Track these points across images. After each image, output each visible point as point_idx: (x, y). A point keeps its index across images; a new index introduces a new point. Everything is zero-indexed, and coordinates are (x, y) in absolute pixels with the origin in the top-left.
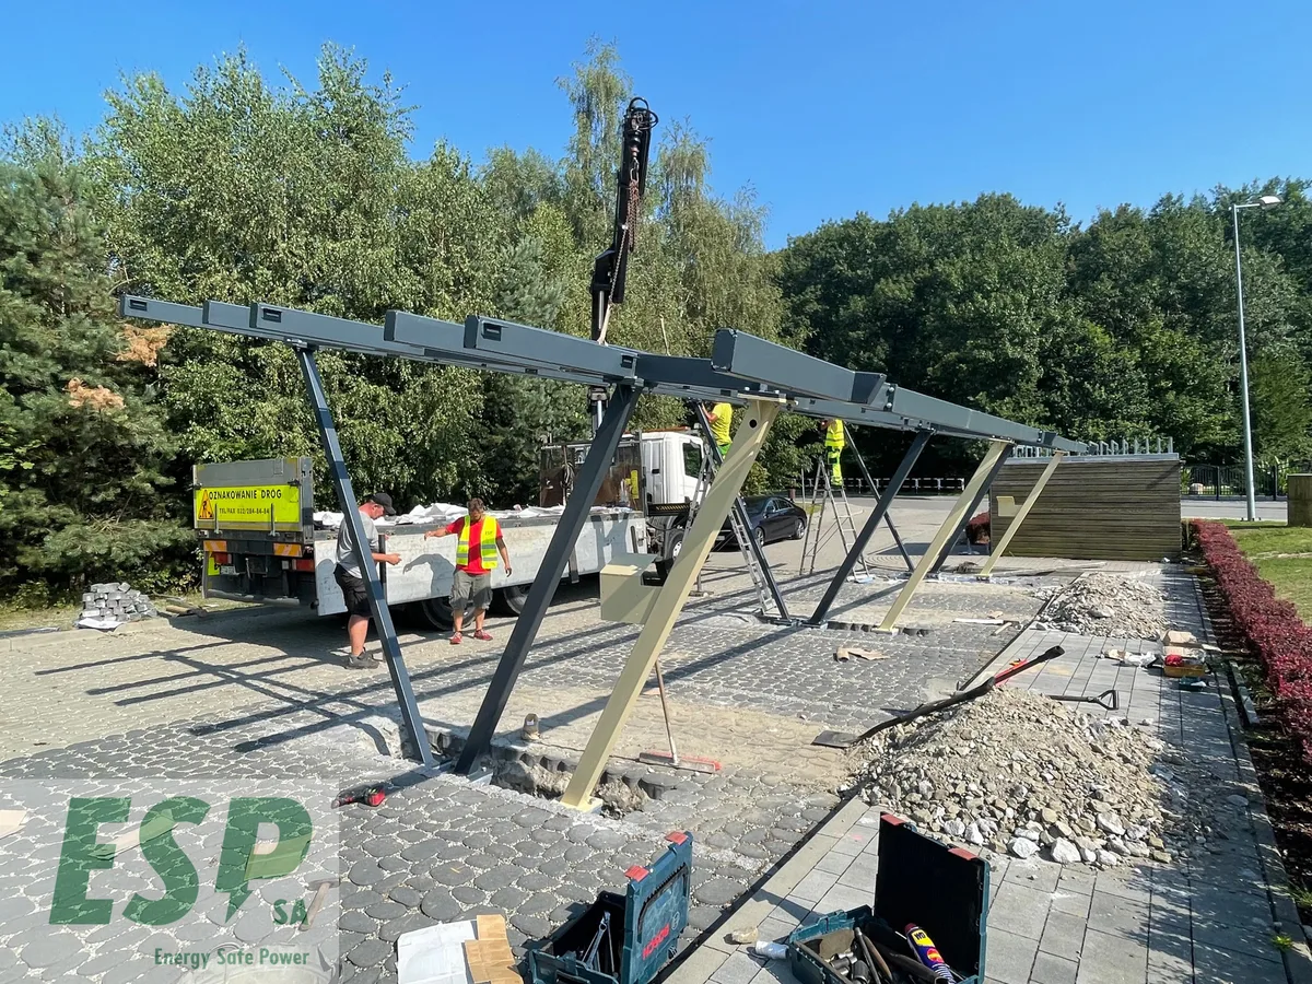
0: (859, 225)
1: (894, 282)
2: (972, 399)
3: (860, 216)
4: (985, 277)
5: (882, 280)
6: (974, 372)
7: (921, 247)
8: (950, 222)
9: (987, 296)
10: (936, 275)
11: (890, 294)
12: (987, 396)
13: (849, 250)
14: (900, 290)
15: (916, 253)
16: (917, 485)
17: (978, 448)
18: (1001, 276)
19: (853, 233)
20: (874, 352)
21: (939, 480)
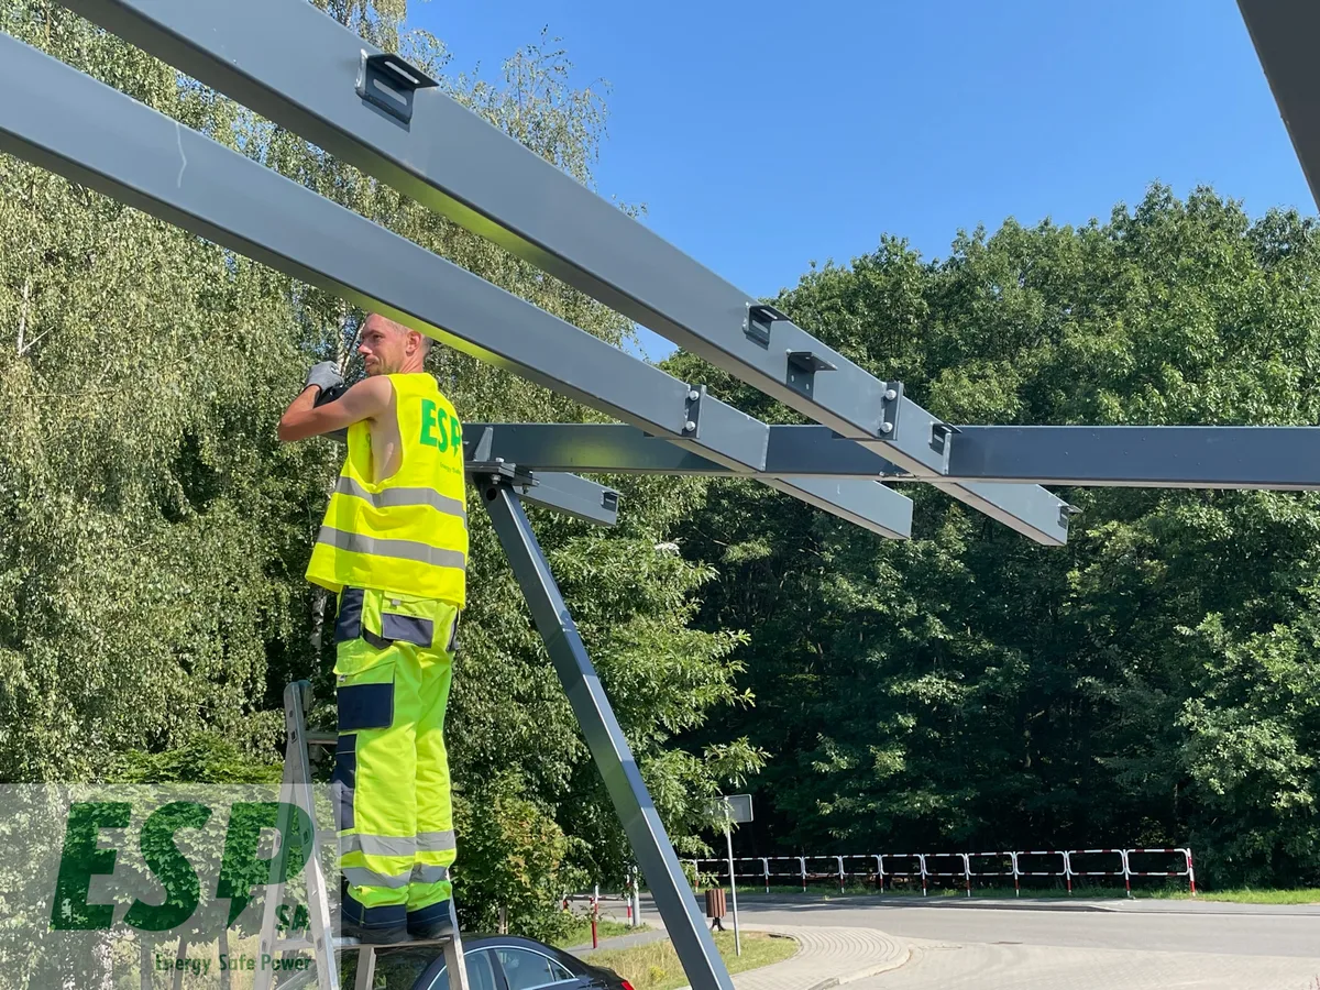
0: (891, 264)
1: (973, 379)
2: (1185, 631)
3: (889, 246)
4: (1188, 331)
5: (946, 373)
6: (1183, 567)
7: (1029, 302)
8: (1091, 254)
9: (1193, 372)
10: (1066, 357)
11: (964, 402)
12: (1227, 624)
13: (871, 317)
14: (990, 394)
15: (1017, 314)
16: (1068, 870)
17: (1218, 761)
18: (1225, 331)
19: (878, 281)
20: (936, 538)
21: (1124, 854)
